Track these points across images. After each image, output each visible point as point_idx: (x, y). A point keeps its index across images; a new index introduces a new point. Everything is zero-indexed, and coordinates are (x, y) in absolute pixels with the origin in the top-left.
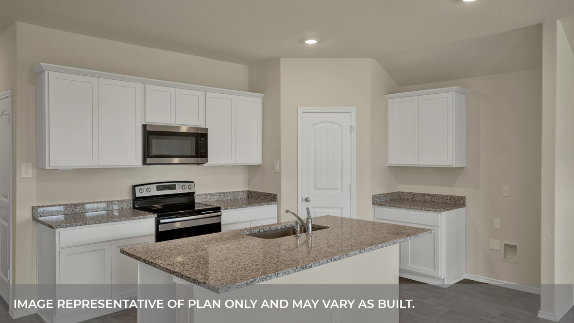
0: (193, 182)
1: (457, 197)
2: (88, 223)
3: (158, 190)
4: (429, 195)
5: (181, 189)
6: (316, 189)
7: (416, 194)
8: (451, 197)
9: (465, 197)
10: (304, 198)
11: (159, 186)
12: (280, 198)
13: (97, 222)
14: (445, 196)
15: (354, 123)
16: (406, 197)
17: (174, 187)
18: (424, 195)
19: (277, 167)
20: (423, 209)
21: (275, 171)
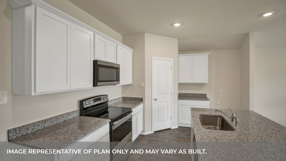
0: (107, 95)
1: (204, 94)
2: (78, 138)
3: (94, 102)
4: (192, 94)
5: (104, 100)
6: (159, 94)
7: (186, 94)
8: (201, 94)
9: (206, 94)
10: (154, 99)
11: (94, 99)
12: (145, 100)
13: (84, 135)
14: (199, 94)
15: (172, 65)
16: (182, 95)
17: (100, 99)
18: (190, 94)
19: (142, 85)
20: (202, 100)
21: (141, 87)
